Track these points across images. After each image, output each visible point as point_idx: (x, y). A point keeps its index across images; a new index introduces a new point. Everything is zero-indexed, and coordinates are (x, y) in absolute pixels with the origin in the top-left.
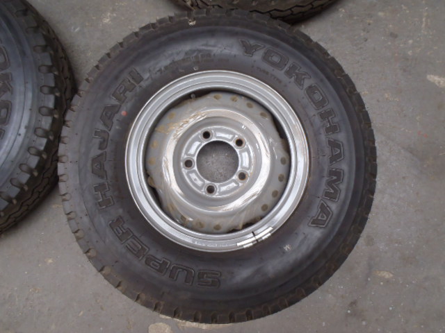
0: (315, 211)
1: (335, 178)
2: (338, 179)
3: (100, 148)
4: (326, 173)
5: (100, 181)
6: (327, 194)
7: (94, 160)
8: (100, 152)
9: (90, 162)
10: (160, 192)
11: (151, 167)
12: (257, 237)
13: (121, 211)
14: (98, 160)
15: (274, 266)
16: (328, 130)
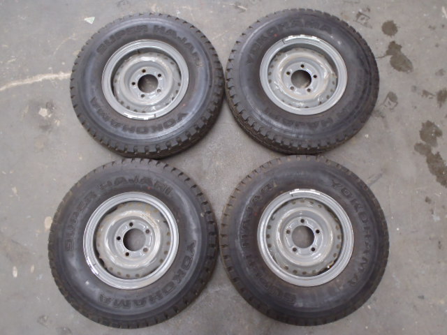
0: (107, 295)
1: (125, 304)
2: (124, 305)
3: (129, 180)
4: (128, 299)
5: (113, 183)
6: (116, 301)
7: (123, 178)
8: (127, 179)
9: (122, 176)
10: (115, 212)
11: (127, 205)
12: (93, 267)
13: (99, 195)
14: (123, 180)
15: (79, 276)
16: (150, 297)
